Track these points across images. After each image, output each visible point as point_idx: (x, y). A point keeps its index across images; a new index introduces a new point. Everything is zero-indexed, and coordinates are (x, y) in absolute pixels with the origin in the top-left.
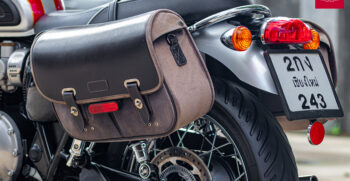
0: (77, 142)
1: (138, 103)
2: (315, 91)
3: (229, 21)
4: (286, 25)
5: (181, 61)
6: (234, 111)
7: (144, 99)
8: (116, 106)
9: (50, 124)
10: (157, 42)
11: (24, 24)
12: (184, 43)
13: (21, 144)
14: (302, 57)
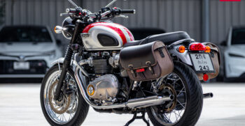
0: (135, 82)
1: (150, 69)
2: (206, 65)
3: (180, 44)
4: (196, 45)
5: (163, 56)
6: (181, 70)
7: (152, 67)
8: (143, 70)
9: (128, 78)
10: (155, 51)
11: (120, 45)
12: (164, 51)
13: (119, 85)
14: (202, 55)
